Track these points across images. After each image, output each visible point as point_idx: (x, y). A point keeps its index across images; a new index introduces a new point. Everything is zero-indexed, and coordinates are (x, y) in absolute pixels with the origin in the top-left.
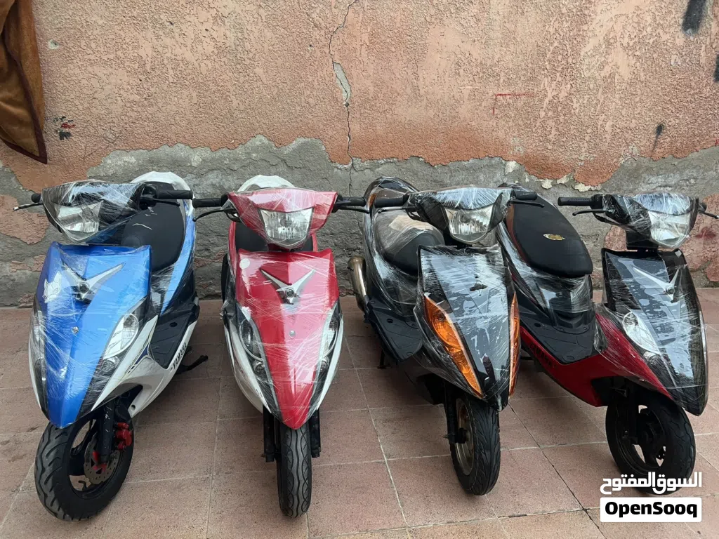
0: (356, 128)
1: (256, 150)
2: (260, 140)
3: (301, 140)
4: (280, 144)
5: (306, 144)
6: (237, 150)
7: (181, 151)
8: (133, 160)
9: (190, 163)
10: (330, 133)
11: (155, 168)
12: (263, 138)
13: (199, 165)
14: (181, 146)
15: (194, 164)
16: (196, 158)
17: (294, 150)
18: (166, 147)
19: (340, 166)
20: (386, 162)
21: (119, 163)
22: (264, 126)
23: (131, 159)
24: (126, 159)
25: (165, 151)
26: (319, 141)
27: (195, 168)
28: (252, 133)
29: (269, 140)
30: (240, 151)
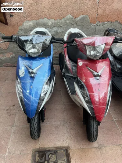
0: (100, 11)
1: (68, 19)
2: (70, 16)
3: (82, 16)
4: (75, 17)
5: (83, 17)
6: (62, 20)
7: (45, 20)
8: (32, 24)
9: (48, 24)
10: (91, 13)
11: (38, 26)
12: (70, 15)
13: (51, 25)
14: (46, 19)
15: (49, 25)
16: (50, 23)
17: (80, 19)
18: (41, 19)
19: (93, 24)
20: (107, 23)
21: (28, 25)
22: (71, 11)
23: (31, 23)
24: (29, 23)
25: (41, 20)
26: (88, 16)
27: (50, 26)
28: (67, 14)
29: (72, 16)
30: (63, 20)
